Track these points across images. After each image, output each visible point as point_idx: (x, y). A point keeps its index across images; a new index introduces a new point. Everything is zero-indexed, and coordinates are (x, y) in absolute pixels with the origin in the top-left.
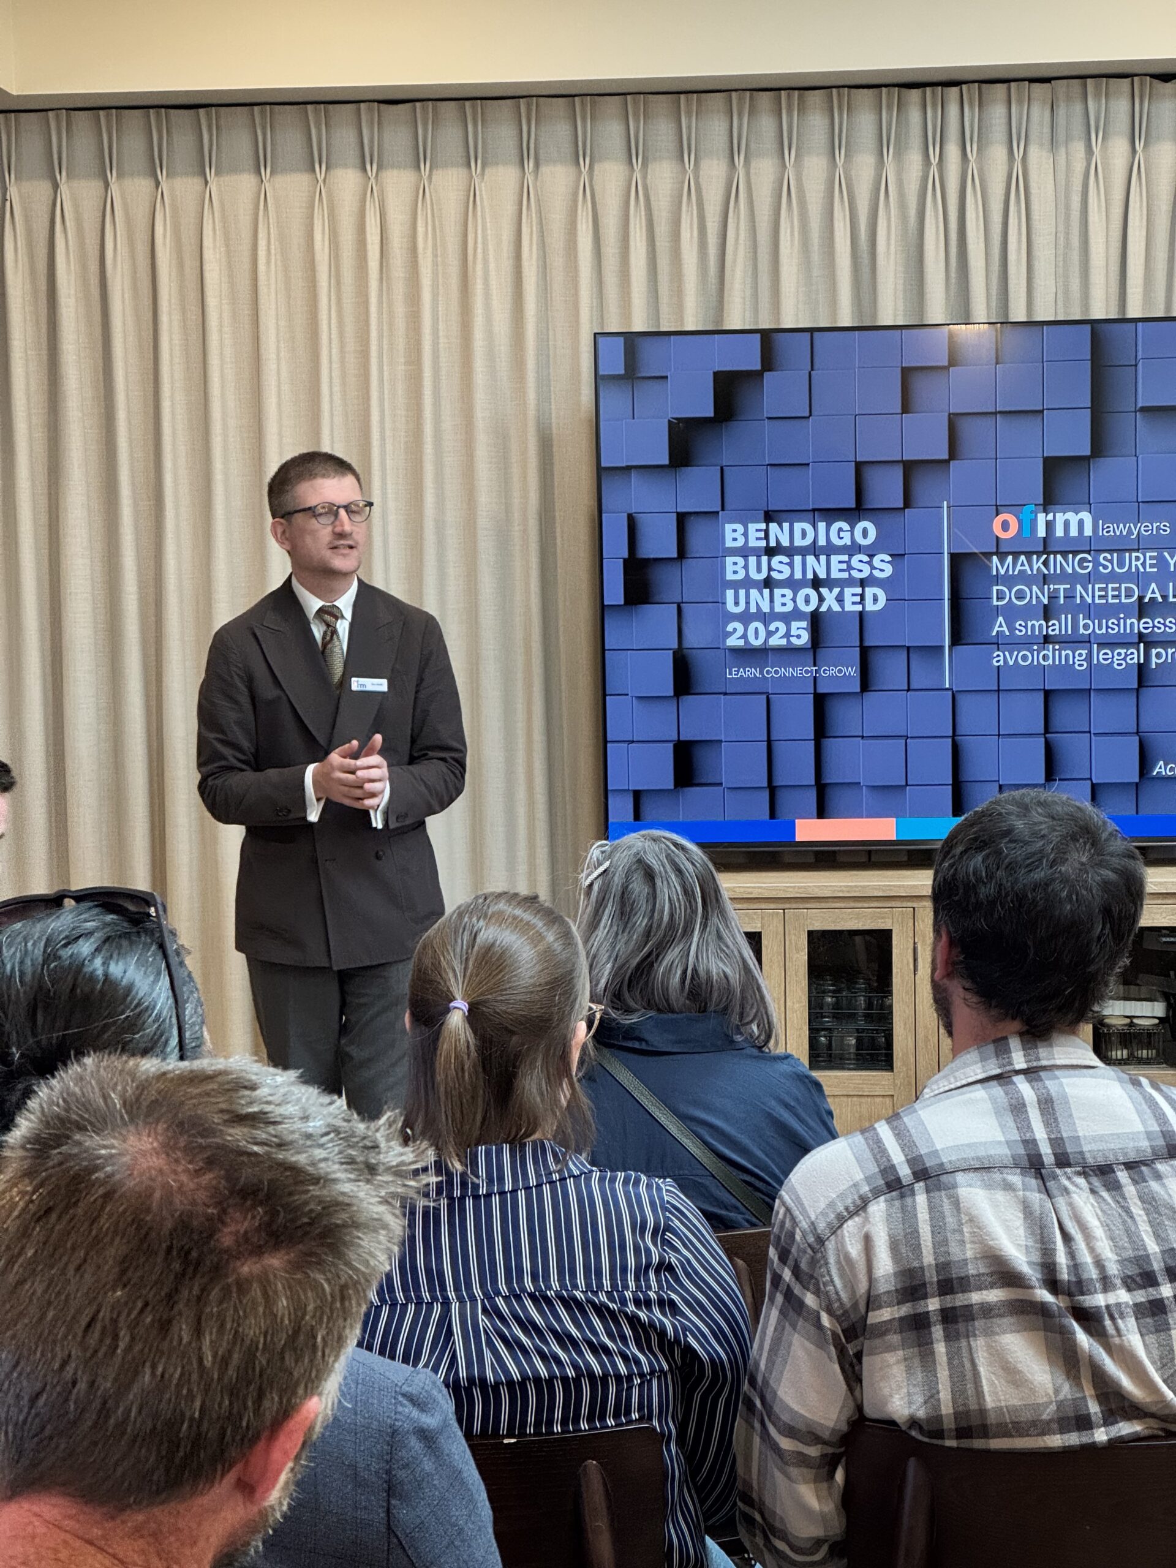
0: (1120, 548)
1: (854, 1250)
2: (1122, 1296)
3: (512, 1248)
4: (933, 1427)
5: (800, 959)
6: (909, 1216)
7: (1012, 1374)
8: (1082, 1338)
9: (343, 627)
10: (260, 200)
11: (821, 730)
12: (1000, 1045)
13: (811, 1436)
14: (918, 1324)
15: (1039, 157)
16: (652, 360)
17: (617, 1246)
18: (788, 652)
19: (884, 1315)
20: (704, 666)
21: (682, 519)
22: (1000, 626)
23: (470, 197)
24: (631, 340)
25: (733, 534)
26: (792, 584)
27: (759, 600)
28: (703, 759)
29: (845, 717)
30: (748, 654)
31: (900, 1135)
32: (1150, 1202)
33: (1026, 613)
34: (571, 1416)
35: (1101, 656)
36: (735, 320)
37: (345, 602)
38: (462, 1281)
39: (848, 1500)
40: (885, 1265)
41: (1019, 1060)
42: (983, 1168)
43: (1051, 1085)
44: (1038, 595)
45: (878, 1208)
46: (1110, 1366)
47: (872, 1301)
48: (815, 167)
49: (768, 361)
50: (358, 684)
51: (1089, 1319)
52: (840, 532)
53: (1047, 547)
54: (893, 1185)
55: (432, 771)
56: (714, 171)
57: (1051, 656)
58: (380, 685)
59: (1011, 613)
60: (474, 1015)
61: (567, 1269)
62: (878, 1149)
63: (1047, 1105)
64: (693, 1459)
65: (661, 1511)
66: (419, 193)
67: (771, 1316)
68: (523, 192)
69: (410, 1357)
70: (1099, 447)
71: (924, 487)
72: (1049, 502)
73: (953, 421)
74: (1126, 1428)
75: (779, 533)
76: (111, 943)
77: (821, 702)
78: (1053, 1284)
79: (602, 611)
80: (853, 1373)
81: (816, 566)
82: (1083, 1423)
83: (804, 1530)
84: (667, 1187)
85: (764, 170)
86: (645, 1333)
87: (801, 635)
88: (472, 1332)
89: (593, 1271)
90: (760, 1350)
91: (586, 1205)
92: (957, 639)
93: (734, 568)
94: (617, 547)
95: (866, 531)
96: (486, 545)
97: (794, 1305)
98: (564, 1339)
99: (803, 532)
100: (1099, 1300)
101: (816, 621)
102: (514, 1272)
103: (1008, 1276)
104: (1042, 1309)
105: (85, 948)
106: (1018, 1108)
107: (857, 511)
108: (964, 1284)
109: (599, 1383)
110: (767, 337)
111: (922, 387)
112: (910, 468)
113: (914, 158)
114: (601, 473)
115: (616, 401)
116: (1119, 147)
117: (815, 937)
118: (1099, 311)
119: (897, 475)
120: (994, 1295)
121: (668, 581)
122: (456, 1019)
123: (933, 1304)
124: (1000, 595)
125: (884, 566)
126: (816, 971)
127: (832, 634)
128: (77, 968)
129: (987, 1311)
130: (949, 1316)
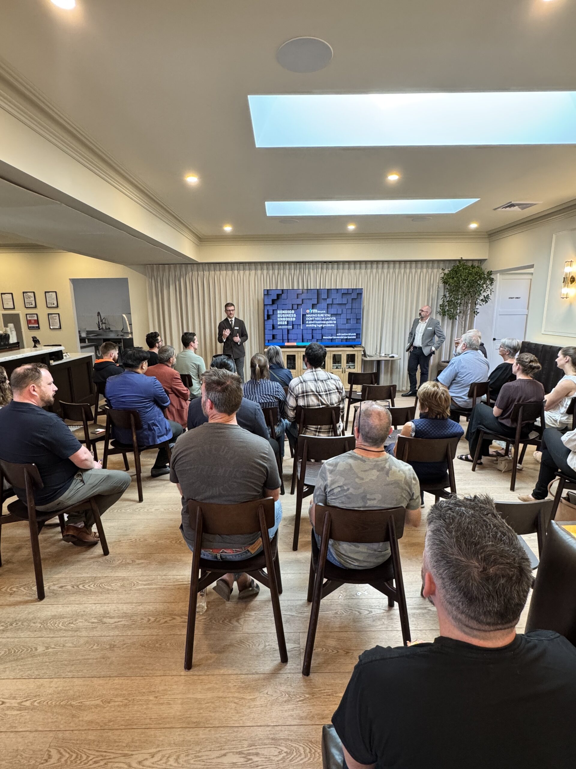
0: (320, 314)
1: (297, 389)
2: (324, 393)
3: (263, 389)
4: (305, 406)
5: (286, 358)
6: (303, 385)
7: (313, 401)
8: (320, 397)
9: (233, 322)
10: (226, 274)
11: (288, 333)
12: (312, 369)
13: (292, 407)
14: (303, 396)
15: (311, 271)
16: (270, 293)
17: (273, 389)
18: (284, 325)
19: (299, 395)
20: (275, 326)
21: (273, 310)
22: (307, 322)
23: (250, 274)
24: (268, 290)
25: (279, 312)
26: (285, 317)
27: (281, 319)
28: (275, 336)
29: (290, 332)
30: (280, 325)
31: (302, 378)
32: (327, 384)
33: (310, 321)
34: (269, 406)
35: (318, 325)
36: (279, 288)
37: (233, 319)
38: (258, 393)
39: (296, 414)
40: (300, 390)
41: (314, 370)
42: (310, 381)
43: (317, 372)
44: (311, 319)
45: (300, 385)
46: (322, 400)
47: (299, 394)
48: (287, 271)
49: (283, 293)
50: (235, 328)
51: (320, 395)
52: (290, 312)
53: (312, 313)
54: (301, 382)
55: (244, 338)
56: (276, 272)
57: (313, 325)
58: (238, 328)
59: (308, 321)
60: (259, 366)
61: (268, 391)
62: (300, 379)
63: (317, 374)
64: (280, 410)
65: (277, 415)
66: (244, 273)
67: (289, 395)
68: (255, 273)
69: (252, 400)
70: (318, 303)
71: (299, 307)
72: (312, 309)
73: (302, 300)
74: (323, 406)
75: (284, 312)
76: (228, 359)
77: (288, 330)
78: (317, 392)
79: (265, 320)
80: (297, 401)
81: (287, 315)
82: (319, 406)
83: (291, 416)
84: (278, 383)
85: (282, 271)
86: (276, 398)
87: (286, 323)
88: (259, 398)
89: (271, 391)
90: (287, 399)
91: (270, 385)
92: (303, 323)
93: (279, 316)
94: (266, 313)
95: (293, 312)
96: (252, 313)
97: (291, 394)
98: (268, 398)
99: (286, 312)
100: (321, 394)
101: (288, 321)
102: (263, 392)
103: (313, 391)
104: (316, 395)
105: (225, 360)
106: (314, 375)
107: (292, 309)
108: (308, 392)
109: (271, 403)
110: (282, 290)
111: (299, 296)
112: (298, 305)
113: (298, 271)
114: (264, 305)
115: (266, 297)
116: (320, 270)
117: (288, 356)
118: (318, 288)
119: (296, 306)
120: (311, 393)
121: (272, 317)
122: (257, 367)
123: (305, 394)
124: (307, 319)
125: (295, 315)
126: (288, 359)
127: (289, 323)
128: (225, 362)
129: (310, 395)
130: (307, 395)
